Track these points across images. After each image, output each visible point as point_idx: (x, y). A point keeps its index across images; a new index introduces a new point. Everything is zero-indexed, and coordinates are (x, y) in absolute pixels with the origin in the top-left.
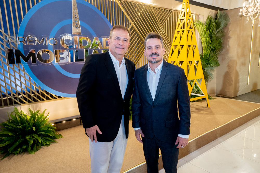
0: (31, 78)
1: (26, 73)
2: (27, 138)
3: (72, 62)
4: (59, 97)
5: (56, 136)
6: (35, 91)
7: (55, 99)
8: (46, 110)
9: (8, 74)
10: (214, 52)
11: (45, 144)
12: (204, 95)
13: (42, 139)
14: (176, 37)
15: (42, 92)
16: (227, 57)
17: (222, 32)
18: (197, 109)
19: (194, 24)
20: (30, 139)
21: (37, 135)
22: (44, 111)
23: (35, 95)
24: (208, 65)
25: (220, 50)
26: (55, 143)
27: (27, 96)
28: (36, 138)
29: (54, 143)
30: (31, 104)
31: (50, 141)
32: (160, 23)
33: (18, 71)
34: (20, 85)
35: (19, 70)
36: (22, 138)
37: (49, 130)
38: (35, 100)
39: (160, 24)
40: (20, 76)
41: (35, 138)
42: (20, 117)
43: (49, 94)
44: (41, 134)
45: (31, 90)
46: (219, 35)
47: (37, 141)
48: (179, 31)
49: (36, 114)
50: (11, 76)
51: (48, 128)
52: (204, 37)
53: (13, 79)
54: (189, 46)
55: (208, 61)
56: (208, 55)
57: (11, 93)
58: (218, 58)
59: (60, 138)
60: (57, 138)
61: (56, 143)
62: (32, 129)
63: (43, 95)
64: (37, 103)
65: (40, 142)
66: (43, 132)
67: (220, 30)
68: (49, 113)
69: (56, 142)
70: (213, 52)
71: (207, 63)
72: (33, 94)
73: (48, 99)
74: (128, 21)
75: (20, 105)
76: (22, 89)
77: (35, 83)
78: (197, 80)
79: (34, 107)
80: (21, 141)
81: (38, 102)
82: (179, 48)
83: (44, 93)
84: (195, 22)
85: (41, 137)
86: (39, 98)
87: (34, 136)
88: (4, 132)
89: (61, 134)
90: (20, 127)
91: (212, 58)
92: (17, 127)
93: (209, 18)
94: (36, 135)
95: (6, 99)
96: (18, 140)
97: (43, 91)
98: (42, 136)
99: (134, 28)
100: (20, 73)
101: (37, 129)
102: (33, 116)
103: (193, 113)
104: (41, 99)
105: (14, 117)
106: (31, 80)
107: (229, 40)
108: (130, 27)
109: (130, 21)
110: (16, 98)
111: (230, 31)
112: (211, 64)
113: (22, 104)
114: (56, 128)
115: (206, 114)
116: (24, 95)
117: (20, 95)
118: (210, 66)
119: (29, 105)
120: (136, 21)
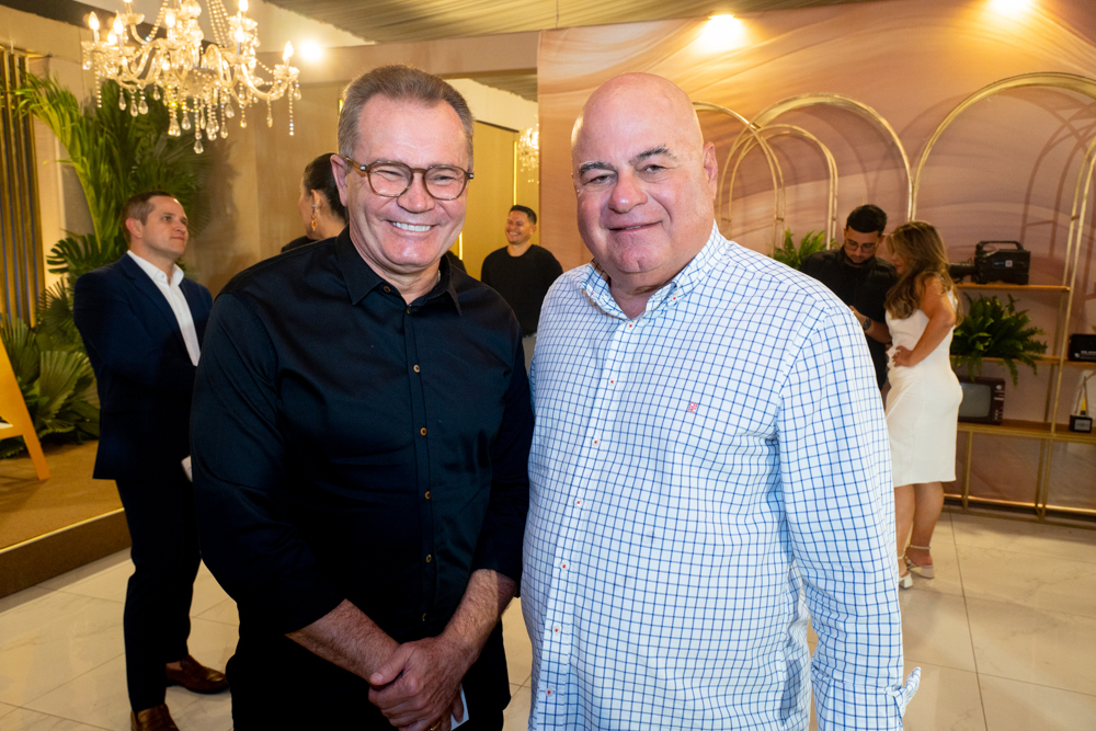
12: (8, 423)
19: (18, 93)
84: (24, 86)
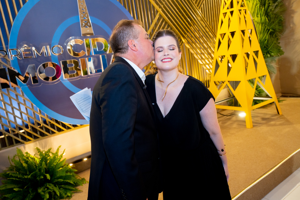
0: (34, 105)
1: (26, 99)
2: (40, 191)
3: (86, 76)
4: (75, 126)
5: (78, 183)
6: (41, 122)
7: (69, 130)
8: (60, 147)
9: (3, 103)
10: (274, 36)
11: (65, 196)
12: (271, 98)
13: (61, 190)
14: (222, 22)
15: (50, 122)
16: (292, 40)
17: (281, 6)
18: (263, 119)
20: (44, 192)
21: (53, 184)
22: (58, 149)
23: (42, 127)
24: (267, 54)
25: (281, 31)
26: (79, 192)
27: (32, 130)
28: (52, 190)
29: (77, 192)
30: (38, 141)
31: (71, 190)
32: (196, 5)
33: (15, 97)
34: (19, 116)
35: (17, 96)
36: (32, 191)
37: (68, 175)
38: (42, 135)
39: (197, 7)
40: (19, 104)
41: (50, 189)
42: (26, 162)
43: (61, 124)
44: (58, 182)
45: (35, 121)
46: (277, 10)
47: (53, 194)
48: (226, 13)
49: (47, 154)
50: (7, 105)
51: (67, 172)
52: (258, 17)
53: (9, 109)
54: (243, 32)
55: (267, 49)
56: (267, 41)
57: (10, 129)
58: (279, 43)
59: (83, 183)
60: (79, 185)
61: (81, 192)
62: (45, 177)
63: (53, 126)
64: (46, 138)
65: (59, 194)
66: (60, 180)
67: (278, 4)
68: (65, 150)
69: (80, 190)
70: (272, 35)
71: (265, 53)
72: (39, 126)
73: (59, 130)
74: (154, 7)
75: (24, 143)
76: (23, 122)
77: (40, 111)
78: (259, 78)
79: (42, 144)
80: (32, 196)
81: (47, 136)
82: (228, 37)
83: (52, 122)
85: (58, 187)
86: (48, 130)
87: (49, 187)
88: (6, 186)
89: (84, 178)
90: (29, 177)
91: (271, 45)
92: (25, 178)
94: (51, 184)
95: (4, 138)
96: (28, 196)
97: (51, 120)
98: (59, 185)
99: (162, 17)
100: (18, 100)
101: (51, 176)
102: (44, 158)
103: (260, 125)
104: (51, 132)
105: (18, 163)
106: (34, 106)
107: (292, 15)
108: (157, 16)
109: (157, 7)
110: (17, 135)
111: (294, 2)
112: (272, 52)
113: (25, 142)
114: (76, 170)
115: (281, 125)
116: (27, 130)
117: (22, 129)
118: (271, 56)
119: (35, 143)
120: (164, 7)
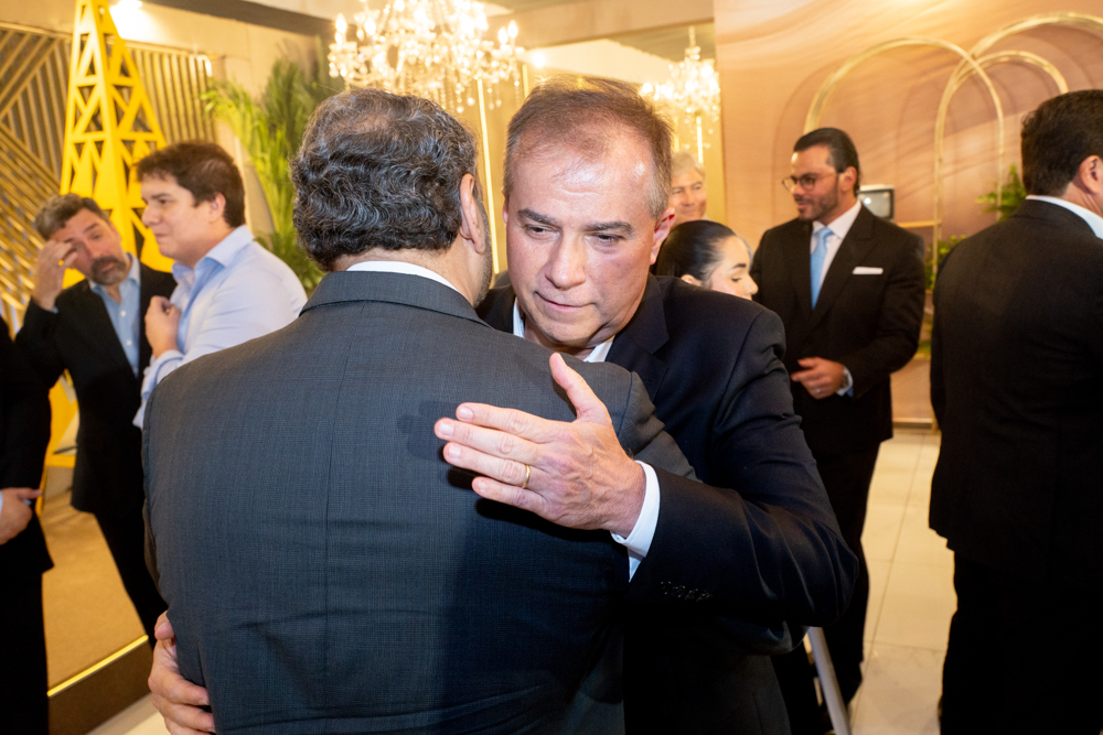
14: (73, 173)
19: (204, 97)
48: (82, 144)
52: (263, 160)
84: (208, 90)
93: (284, 72)
